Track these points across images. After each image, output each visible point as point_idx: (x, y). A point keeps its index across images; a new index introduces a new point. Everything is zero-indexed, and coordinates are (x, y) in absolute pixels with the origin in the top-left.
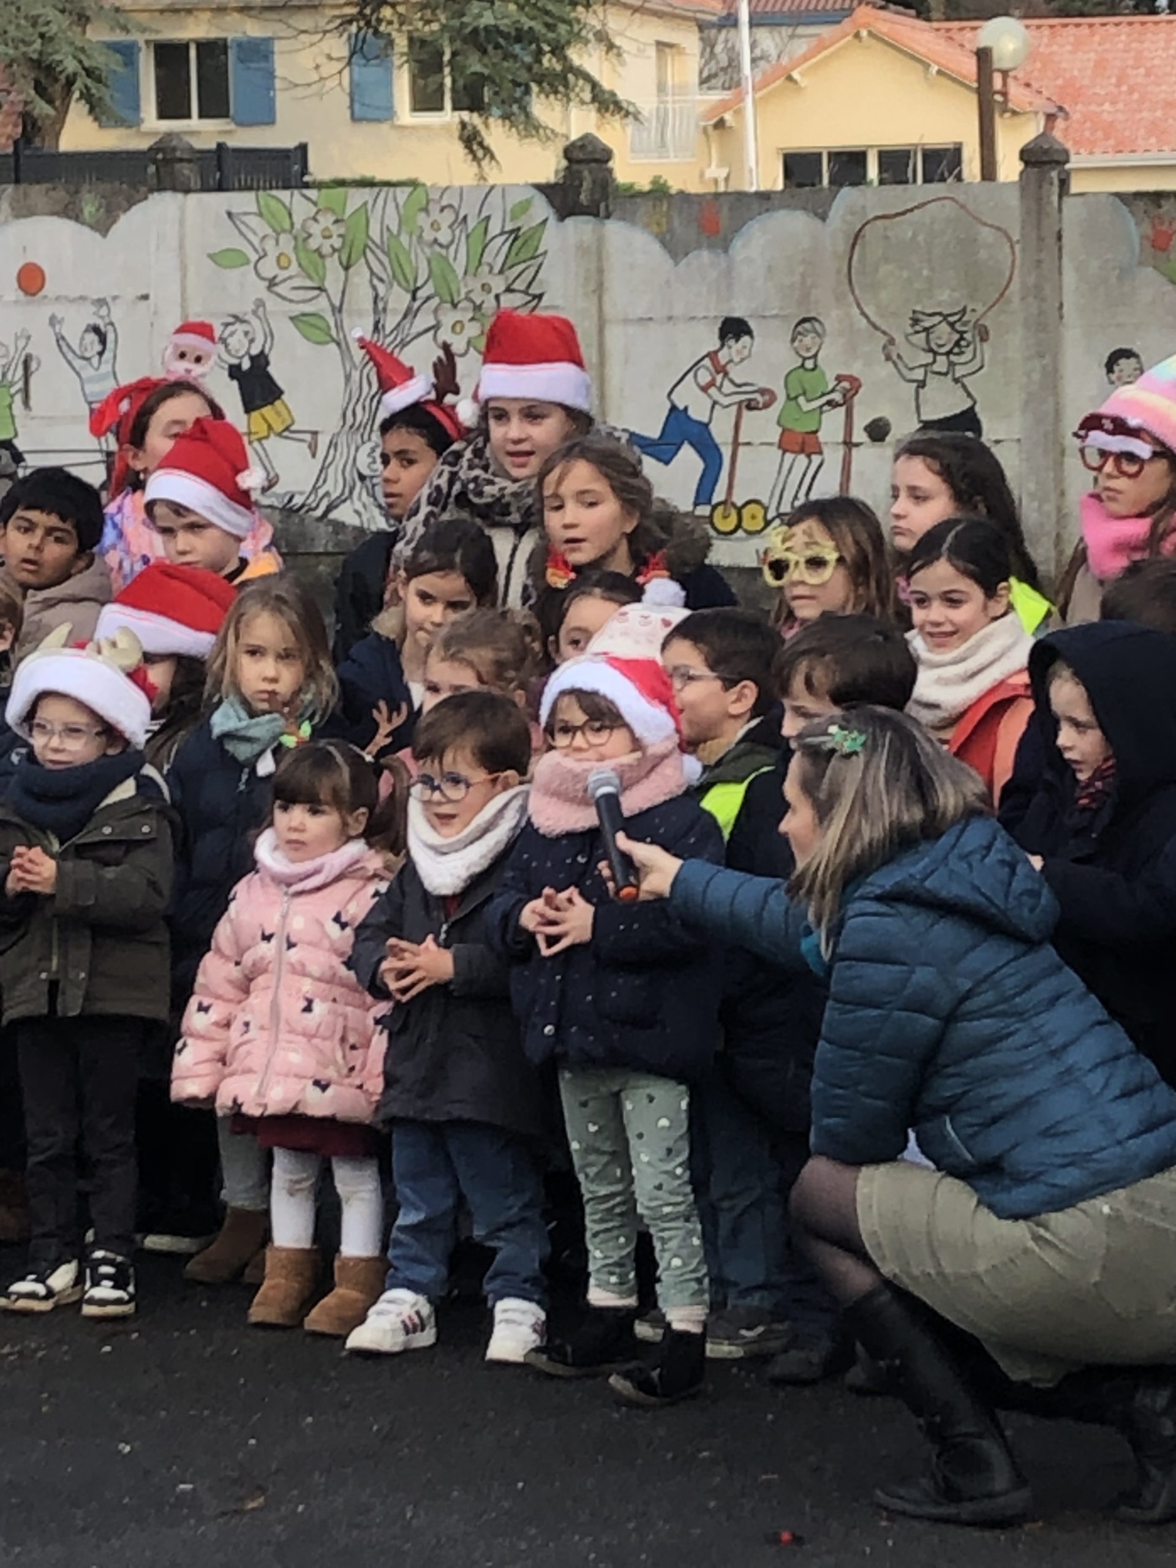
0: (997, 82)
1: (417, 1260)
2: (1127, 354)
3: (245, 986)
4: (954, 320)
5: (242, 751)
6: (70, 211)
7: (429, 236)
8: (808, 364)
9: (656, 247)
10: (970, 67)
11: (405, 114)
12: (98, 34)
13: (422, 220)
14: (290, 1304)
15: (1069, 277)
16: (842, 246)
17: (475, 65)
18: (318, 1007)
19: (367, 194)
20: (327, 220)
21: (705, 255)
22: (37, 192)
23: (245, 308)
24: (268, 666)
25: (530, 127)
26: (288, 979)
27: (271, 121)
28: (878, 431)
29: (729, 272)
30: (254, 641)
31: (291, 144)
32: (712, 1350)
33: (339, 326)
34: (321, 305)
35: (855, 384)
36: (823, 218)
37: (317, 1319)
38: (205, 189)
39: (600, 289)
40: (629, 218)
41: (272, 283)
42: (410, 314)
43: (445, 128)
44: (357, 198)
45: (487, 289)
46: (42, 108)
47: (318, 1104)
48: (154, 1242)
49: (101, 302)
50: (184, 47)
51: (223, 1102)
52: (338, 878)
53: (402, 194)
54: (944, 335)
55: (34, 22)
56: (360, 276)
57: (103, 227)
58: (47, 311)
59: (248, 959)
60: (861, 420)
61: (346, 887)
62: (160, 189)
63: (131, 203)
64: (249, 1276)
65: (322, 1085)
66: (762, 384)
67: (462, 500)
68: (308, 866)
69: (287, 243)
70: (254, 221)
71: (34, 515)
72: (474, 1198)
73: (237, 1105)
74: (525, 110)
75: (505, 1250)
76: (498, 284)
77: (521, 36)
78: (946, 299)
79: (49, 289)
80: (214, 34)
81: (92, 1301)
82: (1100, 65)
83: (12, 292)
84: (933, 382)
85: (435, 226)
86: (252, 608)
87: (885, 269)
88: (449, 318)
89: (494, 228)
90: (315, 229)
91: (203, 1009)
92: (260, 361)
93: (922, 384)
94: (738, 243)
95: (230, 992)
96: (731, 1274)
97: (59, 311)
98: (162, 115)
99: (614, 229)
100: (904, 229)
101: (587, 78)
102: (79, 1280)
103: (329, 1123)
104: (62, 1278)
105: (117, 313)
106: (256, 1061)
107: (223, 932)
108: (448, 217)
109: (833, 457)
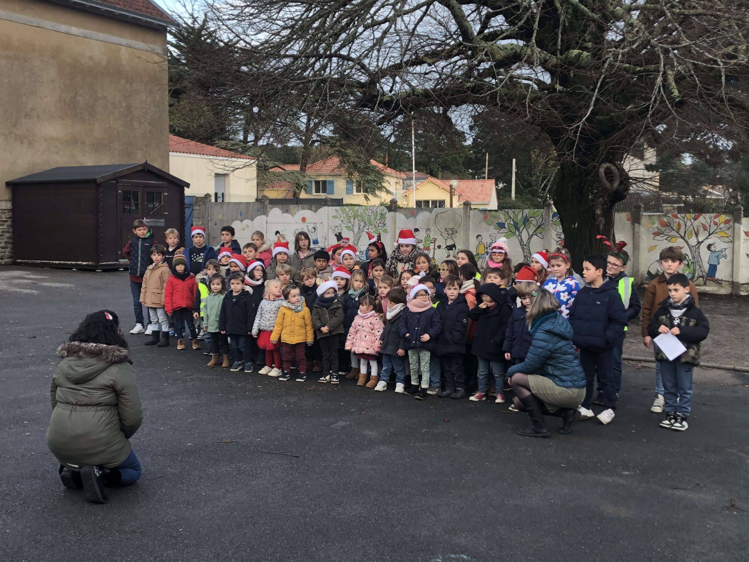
0: (453, 190)
1: (384, 376)
2: (480, 236)
3: (356, 332)
4: (452, 230)
5: (353, 297)
6: (310, 209)
7: (368, 214)
8: (428, 236)
9: (404, 217)
10: (449, 188)
11: (355, 193)
12: (307, 179)
13: (367, 211)
14: (364, 383)
15: (471, 223)
16: (434, 217)
17: (367, 185)
18: (367, 336)
19: (358, 207)
20: (351, 211)
21: (412, 218)
22: (305, 206)
23: (338, 225)
24: (358, 283)
25: (376, 196)
26: (363, 332)
27: (333, 194)
28: (439, 247)
29: (416, 221)
30: (356, 279)
31: (340, 198)
32: (428, 392)
33: (353, 228)
34: (350, 225)
35: (436, 239)
36: (431, 213)
37: (368, 385)
38: (332, 206)
39: (395, 223)
40: (400, 212)
41: (342, 221)
42: (364, 226)
43: (362, 195)
44: (356, 208)
45: (377, 223)
46: (297, 191)
47: (367, 352)
48: (340, 373)
49: (315, 223)
50: (319, 181)
51: (352, 351)
52: (371, 316)
53: (364, 207)
54: (450, 232)
55: (297, 177)
56: (356, 220)
57: (315, 212)
58: (306, 225)
59: (357, 328)
60: (437, 245)
61: (372, 318)
62: (325, 206)
63: (320, 208)
64: (356, 378)
65: (367, 349)
66: (420, 239)
67: (396, 258)
68: (366, 315)
69: (345, 215)
70: (340, 211)
71: (320, 259)
72: (395, 367)
73: (354, 351)
74: (375, 193)
75: (399, 375)
76: (379, 222)
77: (375, 181)
78: (451, 226)
79: (306, 221)
80: (325, 179)
81: (333, 381)
82: (467, 187)
83: (301, 221)
84: (448, 239)
85: (369, 213)
86: (356, 274)
87: (441, 221)
88: (370, 227)
89: (378, 213)
90: (349, 213)
91: (350, 336)
92: (340, 233)
93: (446, 240)
94: (417, 216)
95: (354, 333)
96: (432, 380)
97: (308, 225)
98: (316, 192)
99: (398, 214)
100: (444, 215)
101: (385, 187)
102: (330, 378)
103: (369, 355)
104: (328, 377)
105: (317, 225)
106: (358, 345)
107: (353, 324)
108: (371, 211)
109: (432, 251)
